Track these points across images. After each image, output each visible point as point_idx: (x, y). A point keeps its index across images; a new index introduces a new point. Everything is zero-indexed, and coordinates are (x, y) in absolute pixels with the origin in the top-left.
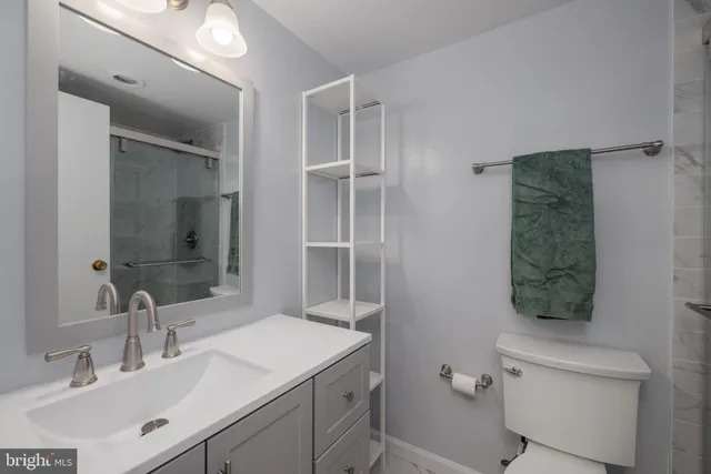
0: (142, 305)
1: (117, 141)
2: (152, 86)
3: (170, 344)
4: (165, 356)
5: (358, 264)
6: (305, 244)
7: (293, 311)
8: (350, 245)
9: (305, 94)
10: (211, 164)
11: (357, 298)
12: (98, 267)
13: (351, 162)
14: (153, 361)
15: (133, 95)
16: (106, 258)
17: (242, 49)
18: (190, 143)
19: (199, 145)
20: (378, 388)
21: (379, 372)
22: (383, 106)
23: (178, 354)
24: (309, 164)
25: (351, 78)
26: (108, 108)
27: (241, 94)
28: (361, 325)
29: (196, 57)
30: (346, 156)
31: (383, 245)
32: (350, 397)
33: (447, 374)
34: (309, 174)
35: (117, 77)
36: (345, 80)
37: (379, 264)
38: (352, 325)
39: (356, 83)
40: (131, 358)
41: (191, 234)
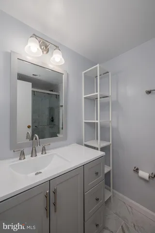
0: (36, 139)
1: (33, 92)
2: (41, 76)
3: (44, 150)
4: (42, 154)
5: (101, 127)
6: (84, 121)
7: (80, 143)
8: (98, 121)
9: (83, 72)
10: (57, 97)
11: (101, 140)
12: (29, 127)
13: (98, 93)
14: (39, 155)
15: (37, 79)
16: (31, 125)
17: (63, 62)
18: (52, 91)
19: (54, 92)
20: (109, 172)
21: (110, 166)
22: (110, 73)
23: (46, 153)
24: (85, 95)
25: (98, 65)
26: (31, 83)
27: (63, 76)
28: (102, 149)
29: (51, 67)
30: (97, 92)
31: (110, 121)
32: (97, 173)
33: (137, 170)
34: (85, 98)
35: (33, 75)
36: (96, 66)
37: (109, 128)
38: (99, 149)
39: (100, 67)
40: (33, 153)
41: (52, 118)
